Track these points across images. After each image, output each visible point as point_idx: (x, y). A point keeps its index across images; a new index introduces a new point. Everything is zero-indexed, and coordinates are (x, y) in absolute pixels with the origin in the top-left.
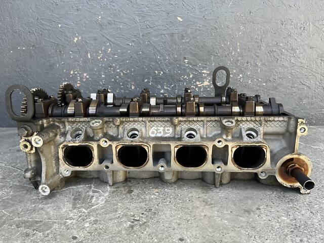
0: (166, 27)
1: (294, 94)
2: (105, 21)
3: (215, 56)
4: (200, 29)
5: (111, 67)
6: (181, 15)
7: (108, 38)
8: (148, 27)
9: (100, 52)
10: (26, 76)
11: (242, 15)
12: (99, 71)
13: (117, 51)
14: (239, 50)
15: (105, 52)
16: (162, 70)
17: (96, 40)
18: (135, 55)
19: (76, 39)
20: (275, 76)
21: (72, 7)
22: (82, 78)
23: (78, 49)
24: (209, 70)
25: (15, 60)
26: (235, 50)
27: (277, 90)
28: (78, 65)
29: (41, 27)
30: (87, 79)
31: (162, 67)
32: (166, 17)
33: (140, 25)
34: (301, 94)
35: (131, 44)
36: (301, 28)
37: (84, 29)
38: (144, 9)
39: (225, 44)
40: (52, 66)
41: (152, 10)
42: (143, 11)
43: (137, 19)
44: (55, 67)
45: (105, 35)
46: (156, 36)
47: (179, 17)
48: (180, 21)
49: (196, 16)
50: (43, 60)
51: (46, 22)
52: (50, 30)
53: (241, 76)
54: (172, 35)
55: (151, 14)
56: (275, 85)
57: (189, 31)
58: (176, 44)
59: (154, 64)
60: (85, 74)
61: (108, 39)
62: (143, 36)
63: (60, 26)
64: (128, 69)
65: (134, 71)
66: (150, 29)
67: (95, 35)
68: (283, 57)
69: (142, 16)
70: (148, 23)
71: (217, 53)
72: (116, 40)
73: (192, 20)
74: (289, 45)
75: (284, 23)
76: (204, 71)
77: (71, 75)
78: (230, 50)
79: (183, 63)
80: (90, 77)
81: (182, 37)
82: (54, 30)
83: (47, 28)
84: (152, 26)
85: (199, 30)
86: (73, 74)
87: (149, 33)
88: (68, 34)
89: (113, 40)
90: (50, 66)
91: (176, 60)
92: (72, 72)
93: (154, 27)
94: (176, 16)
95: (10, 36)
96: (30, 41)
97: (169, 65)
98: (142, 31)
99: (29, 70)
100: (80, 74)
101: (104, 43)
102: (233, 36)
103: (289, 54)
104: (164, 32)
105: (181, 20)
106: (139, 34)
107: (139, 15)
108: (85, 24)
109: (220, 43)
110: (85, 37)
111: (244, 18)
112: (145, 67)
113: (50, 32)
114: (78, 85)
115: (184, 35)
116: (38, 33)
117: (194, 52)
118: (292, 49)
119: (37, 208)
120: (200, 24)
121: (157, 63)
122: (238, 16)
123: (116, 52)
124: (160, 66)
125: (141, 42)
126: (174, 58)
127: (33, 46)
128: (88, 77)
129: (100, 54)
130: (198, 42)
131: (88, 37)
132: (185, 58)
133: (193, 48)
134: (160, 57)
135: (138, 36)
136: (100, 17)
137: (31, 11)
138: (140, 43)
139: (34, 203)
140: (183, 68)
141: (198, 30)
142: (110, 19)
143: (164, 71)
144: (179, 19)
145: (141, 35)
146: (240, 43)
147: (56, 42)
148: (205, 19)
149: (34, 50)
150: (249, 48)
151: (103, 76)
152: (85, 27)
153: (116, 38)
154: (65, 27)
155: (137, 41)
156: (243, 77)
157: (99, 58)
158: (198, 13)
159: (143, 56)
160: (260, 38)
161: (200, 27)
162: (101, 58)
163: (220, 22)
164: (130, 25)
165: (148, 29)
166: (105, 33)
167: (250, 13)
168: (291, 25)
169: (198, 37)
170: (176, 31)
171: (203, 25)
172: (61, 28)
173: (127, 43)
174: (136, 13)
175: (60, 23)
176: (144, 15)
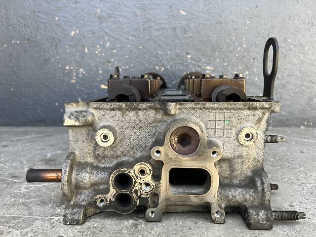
0: (168, 20)
1: (303, 93)
2: (104, 14)
3: (219, 51)
4: (204, 23)
5: (109, 62)
6: (184, 9)
7: (107, 31)
8: (149, 20)
9: (98, 46)
10: (18, 72)
11: (248, 9)
12: (97, 67)
13: (116, 45)
14: (244, 46)
15: (103, 46)
16: (163, 66)
17: (94, 33)
18: (135, 50)
19: (73, 33)
20: (283, 73)
22: (77, 74)
23: (75, 43)
24: (213, 66)
25: (8, 55)
26: (241, 45)
27: (285, 89)
28: (75, 60)
29: (38, 19)
30: (83, 75)
31: (164, 63)
32: (168, 10)
33: (141, 19)
34: (311, 93)
35: (130, 39)
36: (309, 24)
37: (82, 22)
39: (230, 39)
40: (47, 61)
41: (154, 3)
42: (144, 4)
43: (138, 12)
44: (50, 62)
45: (104, 29)
46: (157, 30)
47: (182, 10)
48: (183, 15)
49: (200, 10)
50: (37, 54)
51: (42, 14)
52: (46, 23)
53: (247, 73)
54: (174, 29)
55: (153, 7)
56: (283, 82)
57: (192, 25)
58: (178, 39)
59: (154, 59)
60: (81, 70)
61: (106, 33)
62: (144, 30)
63: (57, 19)
64: (127, 64)
65: (134, 67)
66: (151, 23)
67: (94, 29)
68: (292, 53)
69: (144, 10)
70: (149, 17)
71: (221, 48)
72: (115, 34)
73: (195, 13)
74: (297, 40)
75: (292, 18)
76: (208, 68)
77: (67, 70)
78: (235, 45)
79: (186, 59)
80: (87, 73)
81: (185, 31)
82: (50, 23)
83: (43, 21)
84: (153, 20)
85: (203, 25)
86: (69, 69)
87: (150, 27)
88: (65, 27)
89: (112, 34)
90: (45, 60)
91: (178, 56)
92: (67, 68)
93: (155, 21)
94: (179, 10)
95: (4, 30)
96: (24, 34)
97: (170, 61)
98: (142, 25)
99: (22, 64)
100: (76, 70)
101: (103, 37)
102: (238, 30)
103: (297, 51)
104: (166, 26)
105: (185, 14)
106: (140, 28)
107: (140, 8)
108: (83, 16)
109: (225, 38)
110: (83, 31)
111: (250, 12)
112: (145, 62)
113: (47, 25)
114: (74, 81)
115: (187, 29)
116: (34, 26)
117: (197, 47)
118: (301, 45)
119: (17, 203)
120: (204, 18)
121: (158, 58)
122: (243, 9)
123: (115, 47)
124: (161, 62)
125: (142, 36)
126: (177, 53)
127: (28, 40)
128: (84, 72)
129: (98, 48)
130: (201, 37)
131: (86, 31)
132: (188, 54)
133: (196, 43)
134: (161, 52)
135: (139, 29)
136: (99, 10)
137: (28, 3)
138: (141, 38)
139: (14, 197)
140: (185, 63)
141: (201, 25)
142: (110, 12)
143: (166, 67)
144: (182, 12)
145: (142, 28)
146: (246, 38)
147: (52, 36)
148: (210, 13)
149: (28, 44)
150: (255, 43)
151: (101, 72)
152: (83, 20)
154: (63, 20)
155: (137, 35)
156: (249, 74)
157: (97, 52)
158: (202, 7)
159: (144, 51)
160: (267, 33)
161: (204, 21)
162: (99, 53)
163: (224, 16)
164: (131, 18)
165: (149, 23)
166: (104, 27)
167: (257, 7)
168: (299, 20)
169: (202, 32)
170: (179, 25)
171: (208, 19)
172: (58, 21)
173: (127, 37)
174: (137, 6)
175: (57, 16)
176: (146, 8)
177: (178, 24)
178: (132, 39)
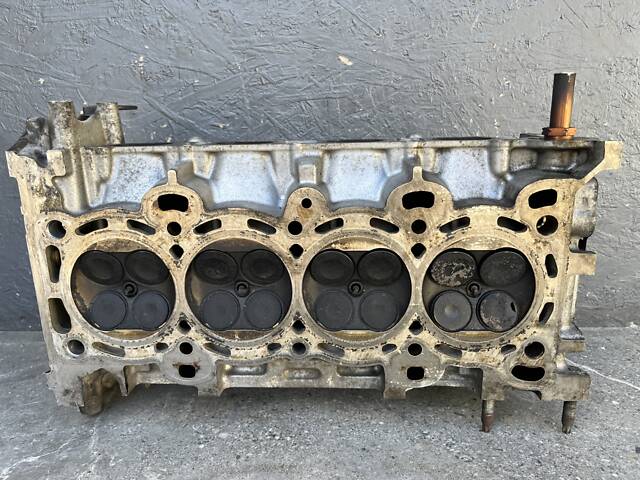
0: (310, 81)
2: (155, 68)
4: (397, 85)
6: (348, 52)
7: (163, 110)
8: (264, 81)
11: (506, 50)
21: (71, 34)
32: (311, 56)
33: (245, 78)
35: (221, 126)
37: (102, 88)
38: (253, 38)
39: (462, 124)
41: (273, 40)
42: (251, 43)
43: (237, 61)
45: (158, 104)
46: (285, 105)
47: (345, 55)
48: (347, 67)
49: (388, 54)
52: (17, 92)
54: (326, 101)
55: (272, 49)
57: (370, 91)
58: (336, 125)
61: (164, 113)
62: (251, 104)
63: (42, 81)
66: (269, 86)
69: (249, 55)
70: (264, 72)
72: (184, 115)
73: (376, 62)
74: (626, 123)
75: (614, 69)
81: (353, 107)
82: (26, 92)
83: (10, 88)
84: (274, 80)
85: (396, 89)
87: (268, 97)
89: (176, 115)
93: (280, 82)
94: (336, 54)
98: (249, 92)
101: (155, 122)
102: (482, 102)
103: (626, 148)
104: (307, 95)
105: (350, 64)
106: (243, 100)
107: (243, 53)
108: (105, 75)
109: (450, 122)
111: (510, 56)
113: (19, 96)
115: (357, 102)
120: (398, 74)
122: (494, 50)
125: (249, 119)
130: (392, 118)
135: (240, 104)
136: (141, 59)
138: (245, 122)
141: (392, 89)
142: (169, 63)
144: (344, 59)
145: (247, 101)
146: (501, 120)
148: (412, 60)
152: (105, 83)
153: (185, 112)
154: (57, 85)
155: (237, 118)
158: (392, 46)
161: (396, 81)
163: (448, 67)
164: (219, 77)
165: (264, 87)
166: (156, 99)
167: (527, 43)
168: (632, 74)
169: (393, 107)
170: (336, 91)
171: (406, 76)
172: (44, 85)
173: (212, 122)
174: (234, 46)
175: (42, 76)
176: (254, 52)
177: (335, 88)
178: (224, 128)
